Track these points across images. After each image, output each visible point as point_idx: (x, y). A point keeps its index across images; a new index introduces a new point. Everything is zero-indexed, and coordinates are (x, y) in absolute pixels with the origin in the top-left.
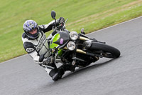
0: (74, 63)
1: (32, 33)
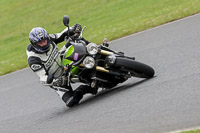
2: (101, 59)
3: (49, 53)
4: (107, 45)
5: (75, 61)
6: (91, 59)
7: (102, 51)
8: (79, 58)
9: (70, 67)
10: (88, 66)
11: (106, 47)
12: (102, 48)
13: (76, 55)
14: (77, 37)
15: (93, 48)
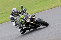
0: (29, 27)
1: (15, 14)
2: (32, 19)
3: (17, 17)
5: (24, 20)
6: (29, 19)
7: (33, 17)
8: (25, 19)
9: (22, 22)
10: (28, 21)
11: (34, 16)
14: (25, 12)
15: (30, 16)
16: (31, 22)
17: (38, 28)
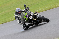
4: (36, 13)
6: (32, 16)
7: (35, 14)
8: (28, 16)
10: (31, 18)
12: (35, 13)
13: (27, 15)
15: (32, 13)
16: (34, 19)
17: (40, 24)
